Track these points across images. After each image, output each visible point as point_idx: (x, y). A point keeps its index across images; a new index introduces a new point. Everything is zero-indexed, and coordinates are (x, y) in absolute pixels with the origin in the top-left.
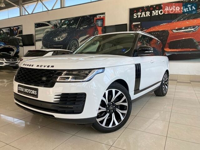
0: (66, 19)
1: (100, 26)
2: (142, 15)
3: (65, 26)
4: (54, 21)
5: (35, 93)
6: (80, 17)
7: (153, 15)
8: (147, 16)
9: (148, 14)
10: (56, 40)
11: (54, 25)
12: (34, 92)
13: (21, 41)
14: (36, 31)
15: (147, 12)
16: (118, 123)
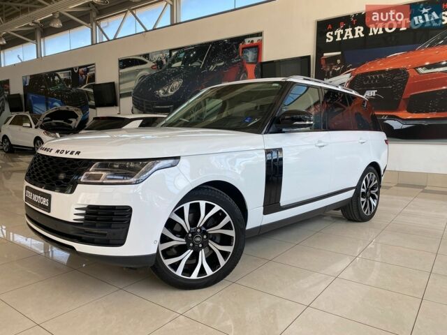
0: (181, 48)
1: (252, 63)
2: (346, 35)
3: (178, 64)
4: (156, 53)
5: (46, 202)
6: (210, 43)
7: (371, 34)
8: (357, 36)
9: (360, 32)
10: (159, 93)
11: (157, 62)
13: (92, 98)
14: (121, 76)
15: (357, 28)
16: (213, 271)
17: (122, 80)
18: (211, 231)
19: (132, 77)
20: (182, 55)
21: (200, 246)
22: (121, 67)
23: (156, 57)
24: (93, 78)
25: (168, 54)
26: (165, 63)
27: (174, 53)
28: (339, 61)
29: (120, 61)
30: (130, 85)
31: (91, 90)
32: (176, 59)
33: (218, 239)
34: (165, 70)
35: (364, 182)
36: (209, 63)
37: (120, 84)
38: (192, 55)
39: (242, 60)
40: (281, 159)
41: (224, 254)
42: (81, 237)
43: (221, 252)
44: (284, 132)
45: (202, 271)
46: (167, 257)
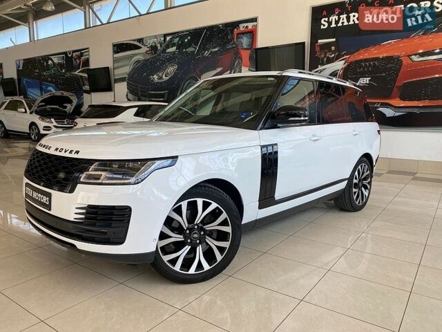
0: (175, 33)
1: (246, 49)
2: (341, 21)
4: (150, 37)
5: (46, 201)
6: (204, 28)
8: (351, 23)
9: (355, 19)
10: (154, 78)
11: (151, 46)
13: (86, 83)
14: (115, 61)
15: (352, 15)
16: (210, 266)
17: (116, 65)
18: (208, 227)
19: (126, 62)
20: (176, 40)
21: (198, 241)
22: (115, 52)
23: (150, 42)
24: (87, 62)
25: (163, 39)
26: (159, 48)
27: (168, 38)
28: (333, 48)
29: (114, 46)
30: (124, 71)
31: (86, 75)
32: (171, 44)
33: (215, 235)
34: (159, 55)
35: (356, 173)
36: (204, 48)
37: (114, 69)
38: (186, 40)
39: (237, 45)
40: (276, 152)
41: (221, 249)
42: (82, 236)
43: (218, 247)
44: (279, 127)
45: (200, 266)
46: (166, 253)
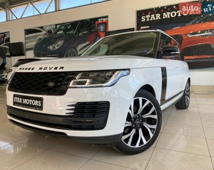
0: (62, 24)
1: (103, 32)
2: (152, 18)
3: (61, 32)
4: (48, 26)
5: (38, 103)
6: (79, 21)
7: (164, 18)
8: (157, 19)
9: (159, 17)
10: (50, 48)
11: (48, 31)
12: (36, 103)
13: (8, 51)
14: (26, 39)
15: (157, 15)
16: (147, 141)
17: (26, 41)
19: (33, 40)
20: (63, 27)
21: (139, 126)
22: (26, 34)
23: (48, 28)
24: (8, 40)
25: (55, 27)
26: (53, 31)
27: (58, 26)
29: (25, 30)
30: (32, 44)
31: (8, 47)
32: (60, 29)
34: (53, 35)
37: (25, 43)
38: (69, 27)
42: (71, 126)
45: (141, 142)
